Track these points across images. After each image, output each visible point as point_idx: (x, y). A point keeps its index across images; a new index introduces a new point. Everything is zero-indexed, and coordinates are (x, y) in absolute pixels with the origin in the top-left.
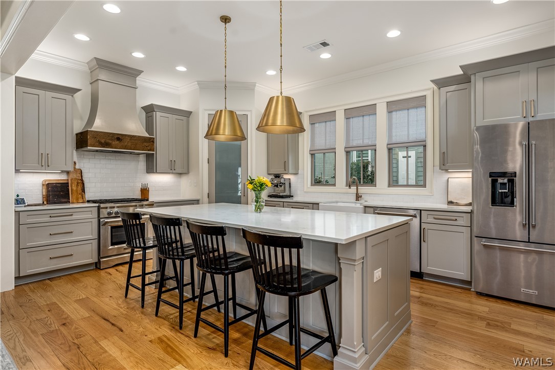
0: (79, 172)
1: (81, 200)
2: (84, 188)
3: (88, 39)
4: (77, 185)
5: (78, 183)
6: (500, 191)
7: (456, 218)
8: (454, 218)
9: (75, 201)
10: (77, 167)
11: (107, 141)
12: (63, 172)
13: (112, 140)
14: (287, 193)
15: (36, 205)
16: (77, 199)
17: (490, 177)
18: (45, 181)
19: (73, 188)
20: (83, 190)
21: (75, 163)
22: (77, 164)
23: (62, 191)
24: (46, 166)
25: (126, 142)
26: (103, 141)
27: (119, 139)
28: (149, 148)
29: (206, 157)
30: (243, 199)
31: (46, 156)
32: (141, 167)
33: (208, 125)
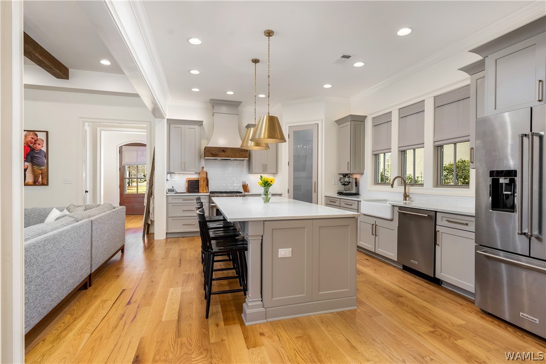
0: (205, 173)
1: (205, 192)
2: (208, 183)
3: (199, 90)
4: (204, 182)
5: (204, 180)
6: (505, 193)
7: (467, 222)
8: (465, 222)
9: (202, 192)
10: (205, 170)
11: (217, 153)
12: (196, 173)
13: (219, 152)
14: (354, 191)
15: (180, 193)
16: (203, 190)
17: (490, 177)
18: (188, 179)
19: (201, 183)
20: (207, 185)
21: (203, 167)
22: (205, 168)
23: (196, 185)
24: (185, 170)
25: (228, 152)
26: (214, 153)
27: (224, 151)
28: (244, 156)
29: (287, 160)
30: (314, 195)
31: (184, 164)
32: (245, 169)
33: (289, 135)
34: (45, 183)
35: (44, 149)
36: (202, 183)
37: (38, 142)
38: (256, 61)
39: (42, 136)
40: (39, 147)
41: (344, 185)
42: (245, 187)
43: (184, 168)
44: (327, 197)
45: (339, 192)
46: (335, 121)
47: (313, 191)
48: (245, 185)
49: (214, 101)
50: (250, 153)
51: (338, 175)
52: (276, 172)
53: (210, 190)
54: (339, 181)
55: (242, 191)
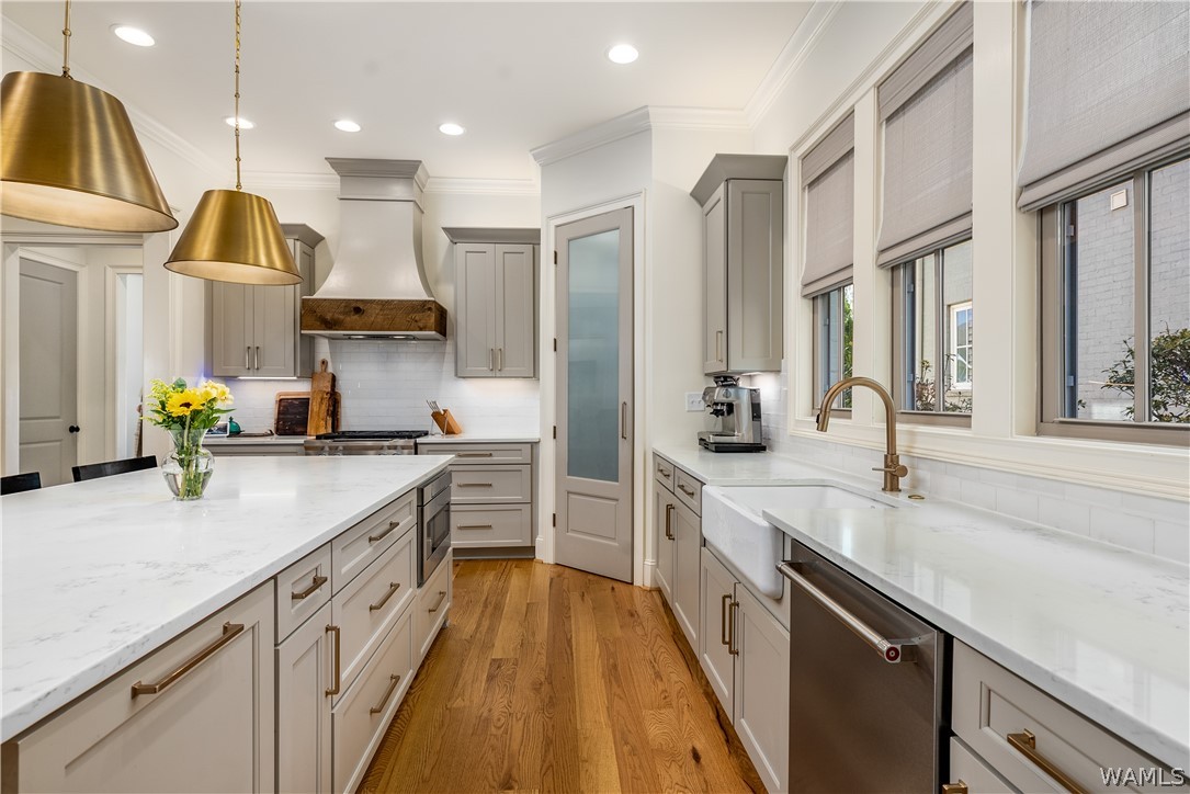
0: (329, 378)
4: (321, 403)
5: (324, 399)
9: (313, 432)
10: (330, 370)
11: (336, 316)
13: (343, 313)
14: (748, 437)
16: (317, 428)
20: (332, 413)
21: (325, 362)
22: (330, 364)
23: (299, 414)
24: (255, 369)
25: (373, 315)
26: (329, 317)
27: (357, 310)
28: (421, 325)
29: (552, 336)
30: (623, 447)
31: (254, 351)
32: (449, 366)
33: (556, 253)
36: (316, 409)
41: (717, 413)
42: (440, 418)
43: (255, 362)
44: (655, 455)
45: (701, 440)
46: (693, 194)
47: (620, 433)
48: (439, 413)
49: (336, 163)
50: (442, 314)
51: (702, 377)
52: (534, 374)
53: (344, 427)
54: (704, 398)
55: (437, 429)
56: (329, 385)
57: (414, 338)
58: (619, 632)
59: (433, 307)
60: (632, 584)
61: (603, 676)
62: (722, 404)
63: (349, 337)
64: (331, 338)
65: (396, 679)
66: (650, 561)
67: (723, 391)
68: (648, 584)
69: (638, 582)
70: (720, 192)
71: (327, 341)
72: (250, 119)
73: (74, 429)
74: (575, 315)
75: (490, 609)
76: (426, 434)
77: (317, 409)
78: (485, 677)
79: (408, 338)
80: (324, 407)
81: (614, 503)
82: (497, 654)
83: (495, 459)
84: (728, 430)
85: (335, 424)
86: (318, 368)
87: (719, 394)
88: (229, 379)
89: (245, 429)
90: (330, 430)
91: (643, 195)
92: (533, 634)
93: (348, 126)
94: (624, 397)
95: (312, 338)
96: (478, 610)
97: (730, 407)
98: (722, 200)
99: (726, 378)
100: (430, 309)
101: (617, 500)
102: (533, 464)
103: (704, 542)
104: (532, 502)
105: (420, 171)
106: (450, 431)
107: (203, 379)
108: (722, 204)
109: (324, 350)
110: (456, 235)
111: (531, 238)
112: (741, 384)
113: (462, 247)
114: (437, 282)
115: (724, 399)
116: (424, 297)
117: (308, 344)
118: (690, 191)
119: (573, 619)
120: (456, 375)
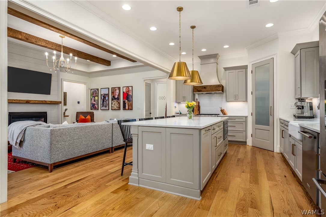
13: (202, 89)
24: (184, 101)
25: (208, 89)
26: (199, 90)
27: (205, 88)
28: (218, 90)
29: (251, 91)
30: (271, 118)
31: (184, 97)
32: (224, 99)
33: (252, 71)
34: (132, 109)
35: (131, 94)
37: (129, 91)
38: (193, 27)
39: (130, 88)
40: (129, 93)
41: (299, 109)
42: (222, 111)
43: (184, 99)
44: (280, 119)
45: (294, 115)
46: (292, 52)
47: (270, 114)
48: (222, 110)
49: (200, 57)
50: (223, 87)
51: (295, 100)
52: (246, 101)
53: (201, 113)
54: (295, 105)
55: (222, 114)
56: (198, 104)
57: (216, 93)
58: (269, 158)
59: (221, 86)
60: (274, 151)
61: (264, 164)
62: (300, 106)
63: (202, 94)
64: (198, 94)
65: (221, 153)
66: (279, 146)
67: (300, 103)
68: (278, 151)
69: (275, 151)
70: (299, 52)
71: (197, 95)
72: (185, 52)
73: (151, 113)
74: (257, 85)
75: (236, 151)
76: (219, 115)
77: (196, 109)
78: (237, 160)
79: (215, 93)
80: (197, 109)
81: (268, 131)
82: (239, 157)
83: (236, 120)
84: (303, 113)
85: (199, 112)
86: (196, 100)
87: (299, 104)
88: (179, 103)
89: (182, 113)
90: (198, 113)
91: (276, 55)
92: (247, 156)
93: (204, 50)
94: (271, 105)
95: (194, 94)
96: (234, 151)
97: (303, 107)
98: (299, 54)
99: (302, 100)
100: (220, 86)
101: (269, 131)
102: (246, 122)
103: (290, 136)
104: (246, 131)
105: (218, 56)
106: (225, 114)
107: (175, 103)
108: (299, 56)
109: (197, 96)
110: (226, 69)
111: (246, 67)
112: (306, 101)
113: (228, 72)
114: (221, 80)
115: (301, 105)
116: (219, 84)
117: (194, 95)
118: (291, 52)
119: (257, 155)
120: (226, 101)
